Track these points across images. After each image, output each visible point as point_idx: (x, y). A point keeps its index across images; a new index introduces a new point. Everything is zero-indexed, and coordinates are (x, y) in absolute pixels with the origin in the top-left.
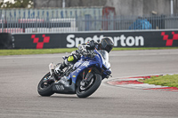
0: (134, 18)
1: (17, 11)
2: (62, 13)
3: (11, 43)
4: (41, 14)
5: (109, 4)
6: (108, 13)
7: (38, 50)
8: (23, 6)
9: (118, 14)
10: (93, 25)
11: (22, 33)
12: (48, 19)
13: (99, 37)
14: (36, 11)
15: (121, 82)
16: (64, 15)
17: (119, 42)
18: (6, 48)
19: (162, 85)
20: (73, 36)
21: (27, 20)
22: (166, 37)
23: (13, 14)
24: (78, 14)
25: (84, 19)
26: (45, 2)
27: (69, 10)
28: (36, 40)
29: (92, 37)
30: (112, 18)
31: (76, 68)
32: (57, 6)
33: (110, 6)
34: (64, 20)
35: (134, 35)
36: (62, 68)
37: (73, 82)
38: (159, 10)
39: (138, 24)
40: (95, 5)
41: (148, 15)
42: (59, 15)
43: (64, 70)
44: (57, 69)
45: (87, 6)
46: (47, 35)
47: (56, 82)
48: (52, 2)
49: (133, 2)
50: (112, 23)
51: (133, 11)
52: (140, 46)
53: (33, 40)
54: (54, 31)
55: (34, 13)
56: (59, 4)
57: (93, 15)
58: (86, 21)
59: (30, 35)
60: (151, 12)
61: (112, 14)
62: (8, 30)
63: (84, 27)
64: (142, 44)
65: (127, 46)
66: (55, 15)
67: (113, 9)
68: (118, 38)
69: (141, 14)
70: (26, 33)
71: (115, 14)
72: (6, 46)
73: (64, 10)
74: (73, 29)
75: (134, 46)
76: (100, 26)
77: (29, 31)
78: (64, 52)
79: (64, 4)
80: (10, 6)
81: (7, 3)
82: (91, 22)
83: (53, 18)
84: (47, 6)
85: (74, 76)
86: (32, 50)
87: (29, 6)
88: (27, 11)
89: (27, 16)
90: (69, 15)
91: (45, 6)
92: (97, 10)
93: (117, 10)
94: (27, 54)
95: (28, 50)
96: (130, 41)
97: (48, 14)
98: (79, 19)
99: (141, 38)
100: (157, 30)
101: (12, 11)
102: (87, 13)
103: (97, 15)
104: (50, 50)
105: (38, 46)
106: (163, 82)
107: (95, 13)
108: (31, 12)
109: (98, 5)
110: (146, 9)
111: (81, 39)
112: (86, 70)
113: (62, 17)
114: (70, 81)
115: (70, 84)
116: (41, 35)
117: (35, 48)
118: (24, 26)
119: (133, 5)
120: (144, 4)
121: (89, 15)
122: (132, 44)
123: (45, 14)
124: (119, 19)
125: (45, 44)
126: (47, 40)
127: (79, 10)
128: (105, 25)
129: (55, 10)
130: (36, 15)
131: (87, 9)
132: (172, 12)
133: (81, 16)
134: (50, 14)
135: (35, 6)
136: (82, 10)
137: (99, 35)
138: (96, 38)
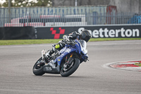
0: (132, 15)
1: (39, 9)
2: (74, 10)
3: (34, 34)
4: (58, 11)
6: (111, 11)
7: (55, 40)
8: (44, 5)
9: (119, 11)
10: (99, 20)
11: (43, 26)
12: (63, 15)
14: (54, 9)
15: (121, 66)
16: (76, 12)
17: (120, 33)
18: (31, 39)
20: (83, 29)
21: (47, 16)
23: (36, 11)
24: (87, 11)
25: (92, 15)
26: (61, 2)
27: (80, 8)
28: (54, 32)
30: (114, 15)
31: (61, 54)
32: (71, 5)
33: (113, 4)
34: (77, 16)
35: (132, 28)
36: (51, 54)
39: (134, 19)
40: (101, 4)
42: (73, 12)
44: (47, 54)
45: (95, 5)
46: (63, 28)
47: (46, 65)
48: (67, 2)
50: (114, 19)
51: (130, 9)
52: (136, 37)
53: (51, 32)
54: (68, 24)
55: (52, 11)
56: (72, 3)
57: (99, 12)
58: (93, 17)
59: (49, 28)
61: (114, 11)
62: (32, 24)
63: (92, 22)
64: (138, 35)
65: (126, 37)
66: (69, 12)
67: (115, 7)
68: (119, 31)
69: (137, 12)
70: (46, 26)
72: (30, 36)
73: (76, 8)
74: (83, 23)
75: (132, 37)
77: (48, 25)
79: (76, 3)
80: (33, 5)
81: (31, 3)
82: (98, 17)
83: (67, 14)
84: (63, 5)
85: (59, 60)
86: (51, 40)
87: (49, 5)
88: (47, 9)
89: (47, 13)
90: (80, 12)
91: (61, 5)
92: (102, 8)
93: (118, 8)
94: (46, 43)
95: (47, 40)
96: (129, 33)
97: (63, 11)
98: (88, 15)
99: (137, 30)
101: (35, 9)
102: (94, 11)
103: (102, 12)
105: (55, 36)
108: (50, 9)
112: (68, 55)
113: (75, 14)
114: (56, 64)
115: (56, 66)
116: (58, 28)
117: (53, 38)
118: (44, 21)
119: (131, 4)
122: (130, 35)
123: (61, 11)
124: (119, 15)
125: (61, 35)
126: (62, 32)
127: (88, 8)
128: (109, 20)
129: (69, 8)
130: (54, 12)
131: (95, 7)
133: (89, 13)
134: (65, 11)
135: (53, 5)
136: (91, 8)
137: (103, 28)
138: (101, 30)
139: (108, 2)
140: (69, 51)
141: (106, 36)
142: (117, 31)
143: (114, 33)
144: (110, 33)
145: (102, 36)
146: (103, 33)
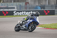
0: (35, 6)
2: (12, 4)
4: (5, 4)
5: (27, 1)
6: (27, 4)
7: (4, 16)
10: (22, 8)
12: (7, 6)
13: (24, 12)
14: (4, 3)
19: (44, 27)
20: (16, 12)
21: (1, 6)
22: (45, 12)
24: (17, 5)
25: (19, 6)
26: (6, 1)
27: (14, 3)
28: (4, 13)
29: (22, 12)
30: (28, 6)
31: (28, 22)
32: (10, 2)
33: (28, 2)
35: (35, 11)
36: (23, 22)
37: (27, 27)
38: (43, 3)
39: (36, 8)
40: (22, 2)
41: (40, 5)
42: (11, 5)
43: (23, 23)
44: (21, 22)
45: (20, 2)
46: (7, 11)
47: (21, 27)
48: (9, 1)
49: (35, 0)
51: (35, 4)
54: (9, 10)
56: (11, 1)
57: (22, 5)
58: (20, 7)
60: (40, 4)
61: (28, 5)
63: (19, 9)
67: (28, 3)
69: (37, 5)
71: (29, 4)
73: (13, 3)
74: (16, 9)
76: (24, 8)
77: (1, 10)
78: (13, 17)
79: (13, 1)
82: (21, 7)
83: (9, 6)
84: (7, 2)
85: (27, 25)
86: (2, 16)
87: (1, 2)
90: (14, 5)
93: (30, 3)
100: (43, 10)
103: (23, 5)
104: (8, 16)
106: (44, 26)
107: (22, 4)
108: (2, 4)
109: (24, 2)
110: (39, 3)
111: (18, 13)
112: (31, 23)
113: (12, 6)
114: (26, 26)
116: (6, 11)
117: (3, 15)
120: (38, 1)
121: (21, 5)
124: (30, 6)
125: (7, 14)
126: (7, 13)
127: (18, 3)
128: (26, 8)
129: (10, 3)
130: (4, 5)
131: (20, 3)
132: (47, 4)
134: (8, 5)
135: (3, 2)
136: (19, 3)
137: (24, 11)
138: (23, 12)
139: (25, 1)
140: (31, 21)
141: (25, 14)
142: (29, 13)
143: (28, 13)
144: (26, 13)
145: (23, 14)
146: (24, 13)
